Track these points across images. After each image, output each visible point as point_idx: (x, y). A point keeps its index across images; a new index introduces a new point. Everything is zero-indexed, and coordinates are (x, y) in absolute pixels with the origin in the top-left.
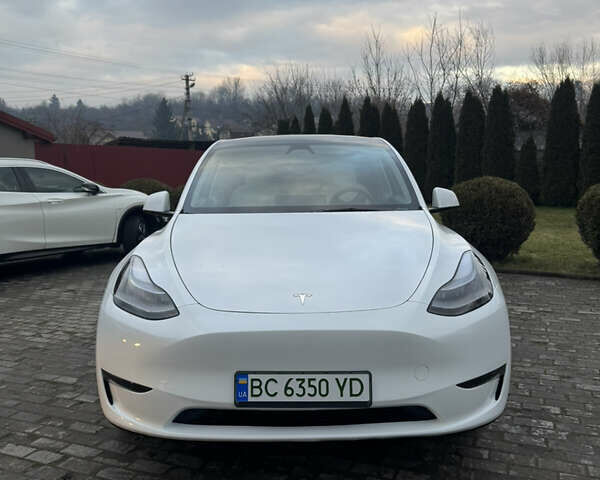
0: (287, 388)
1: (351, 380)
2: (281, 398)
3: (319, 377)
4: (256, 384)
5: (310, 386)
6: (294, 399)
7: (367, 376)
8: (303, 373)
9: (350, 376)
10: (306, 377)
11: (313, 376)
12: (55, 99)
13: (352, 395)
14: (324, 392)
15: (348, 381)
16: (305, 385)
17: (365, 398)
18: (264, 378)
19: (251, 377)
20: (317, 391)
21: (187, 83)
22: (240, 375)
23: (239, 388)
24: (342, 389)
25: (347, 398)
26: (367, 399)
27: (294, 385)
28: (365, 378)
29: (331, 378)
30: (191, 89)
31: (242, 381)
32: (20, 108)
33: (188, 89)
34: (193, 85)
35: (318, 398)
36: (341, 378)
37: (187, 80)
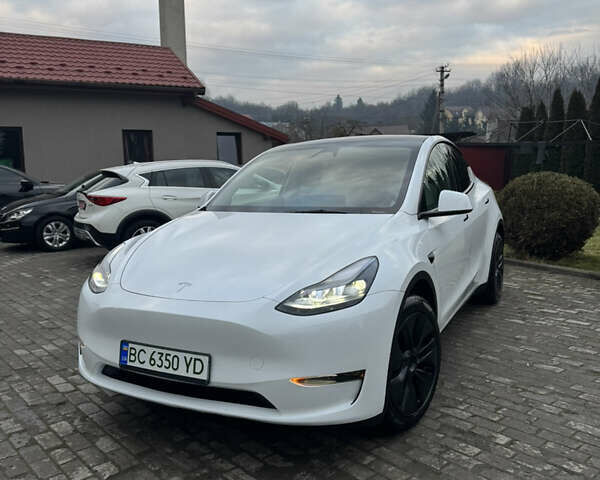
0: (151, 359)
1: (195, 360)
2: (147, 366)
3: (173, 353)
4: (133, 352)
5: (166, 359)
6: (155, 368)
7: (207, 358)
8: (163, 348)
9: (195, 356)
10: (165, 352)
11: (169, 352)
12: (338, 99)
13: (195, 373)
14: (175, 367)
15: (193, 361)
16: (163, 358)
17: (204, 376)
18: (138, 348)
19: (130, 345)
20: (171, 364)
21: (442, 75)
22: (124, 343)
23: (123, 353)
24: (188, 366)
25: (191, 375)
26: (205, 378)
27: (156, 357)
28: (205, 360)
29: (181, 356)
30: (445, 81)
31: (125, 348)
32: (310, 109)
33: (442, 80)
34: (448, 76)
35: (170, 371)
36: (189, 356)
37: (442, 72)
